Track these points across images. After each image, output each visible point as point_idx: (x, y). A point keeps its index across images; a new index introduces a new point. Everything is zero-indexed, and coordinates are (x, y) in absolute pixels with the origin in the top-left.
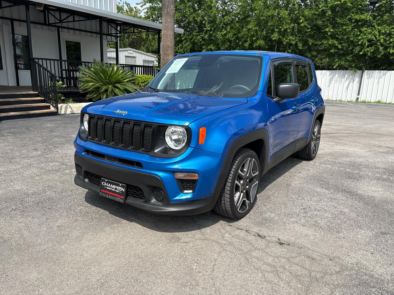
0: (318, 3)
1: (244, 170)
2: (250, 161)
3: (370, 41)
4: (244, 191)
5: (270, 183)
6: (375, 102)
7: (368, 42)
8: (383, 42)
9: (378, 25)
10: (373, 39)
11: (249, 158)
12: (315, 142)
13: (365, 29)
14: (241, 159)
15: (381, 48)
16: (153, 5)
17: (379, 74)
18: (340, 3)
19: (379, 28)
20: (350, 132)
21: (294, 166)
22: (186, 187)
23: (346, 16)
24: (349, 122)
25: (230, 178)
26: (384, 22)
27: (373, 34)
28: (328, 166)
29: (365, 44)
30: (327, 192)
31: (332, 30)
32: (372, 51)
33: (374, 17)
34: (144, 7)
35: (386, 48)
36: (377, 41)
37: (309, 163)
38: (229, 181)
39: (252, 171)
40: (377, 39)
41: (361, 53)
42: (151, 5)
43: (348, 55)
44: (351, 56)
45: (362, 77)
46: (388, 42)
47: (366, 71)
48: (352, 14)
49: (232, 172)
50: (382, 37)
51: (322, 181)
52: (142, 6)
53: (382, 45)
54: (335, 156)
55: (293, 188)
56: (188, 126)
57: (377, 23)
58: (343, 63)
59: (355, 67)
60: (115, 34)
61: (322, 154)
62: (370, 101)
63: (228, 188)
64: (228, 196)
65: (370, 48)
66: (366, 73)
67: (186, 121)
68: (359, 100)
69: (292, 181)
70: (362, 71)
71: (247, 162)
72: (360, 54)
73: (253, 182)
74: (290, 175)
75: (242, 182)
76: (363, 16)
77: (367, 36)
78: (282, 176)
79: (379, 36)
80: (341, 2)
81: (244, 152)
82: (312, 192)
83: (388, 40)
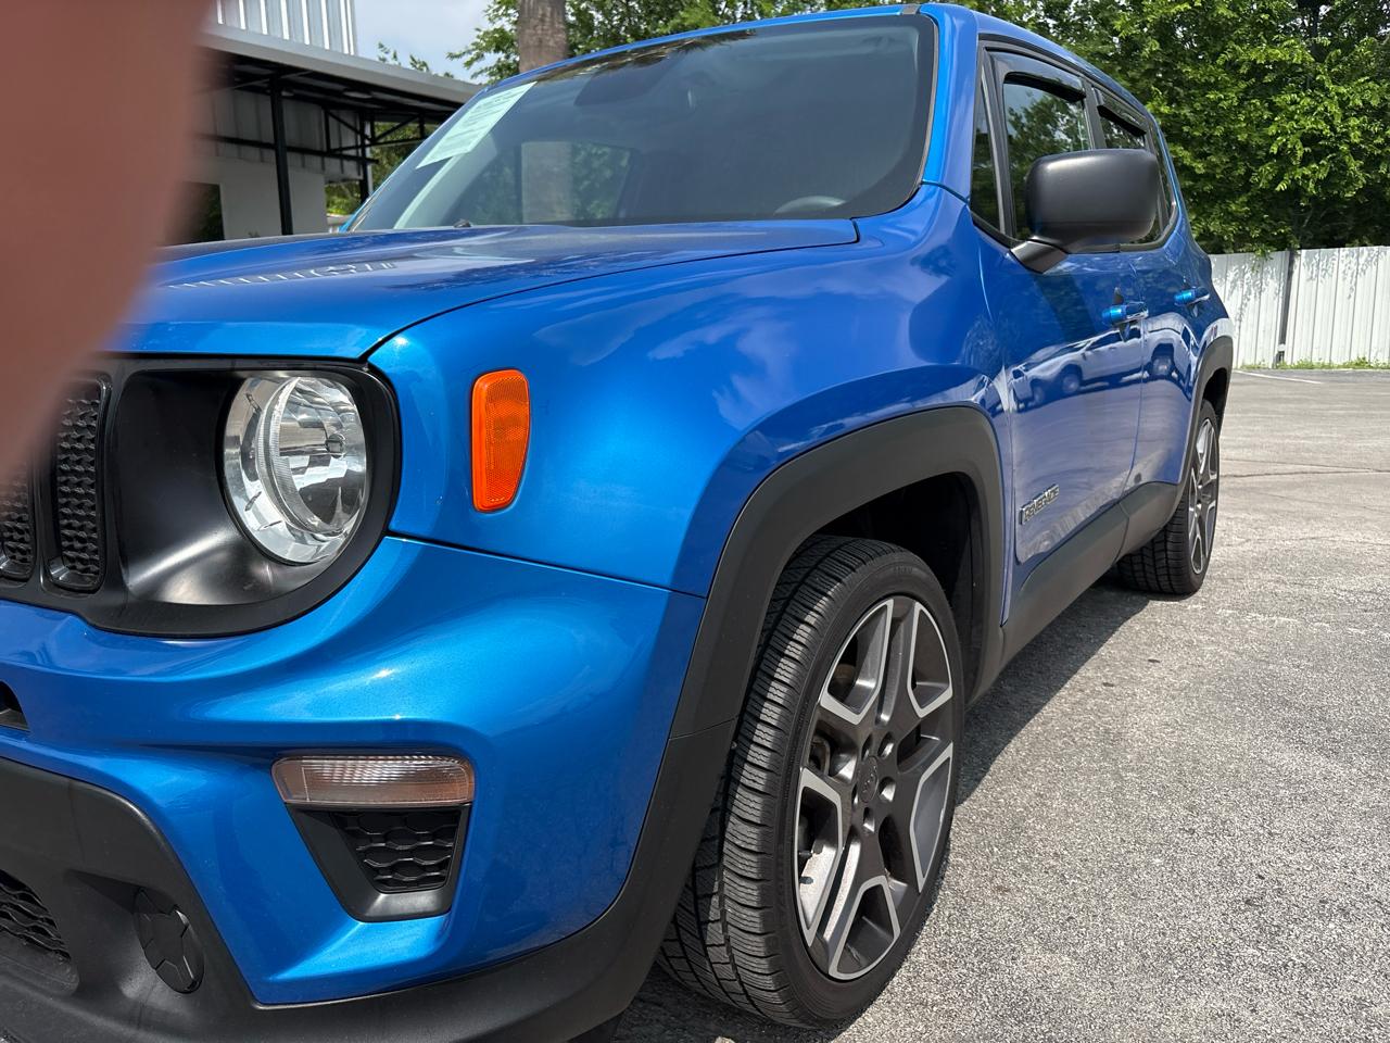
0: (1106, 14)
1: (859, 682)
2: (895, 622)
3: (1310, 139)
4: (870, 827)
5: (1012, 731)
6: (1345, 366)
7: (1304, 146)
8: (1361, 142)
9: (1338, 79)
10: (1322, 131)
11: (890, 603)
12: (1199, 506)
13: (1288, 98)
14: (829, 608)
15: (1354, 165)
16: (508, 57)
17: (1354, 260)
18: (1190, 7)
19: (1343, 90)
20: (1308, 468)
21: (1115, 629)
22: (392, 870)
23: (1216, 56)
24: (1286, 434)
25: (759, 756)
26: (1357, 70)
27: (1320, 113)
28: (1283, 619)
29: (1293, 150)
30: (1338, 770)
31: (1165, 109)
32: (1322, 175)
33: (1319, 53)
34: (476, 66)
35: (1371, 163)
36: (1339, 139)
37: (1180, 608)
38: (754, 777)
39: (914, 686)
40: (1335, 132)
41: (1282, 186)
42: (503, 59)
43: (1232, 195)
44: (1244, 199)
45: (1290, 274)
46: (1380, 140)
47: (1304, 251)
48: (1237, 47)
49: (770, 714)
50: (1354, 122)
51: (1285, 703)
52: (469, 64)
53: (1356, 152)
54: (1292, 572)
55: (1140, 758)
56: (364, 358)
57: (1331, 74)
58: (1214, 227)
59: (1260, 240)
60: (356, 147)
61: (1229, 565)
62: (1327, 362)
63: (743, 834)
64: (750, 893)
65: (1314, 166)
66: (1303, 260)
67: (349, 322)
68: (1287, 359)
69: (1125, 714)
70: (1288, 253)
71: (878, 632)
72: (1278, 189)
73: (922, 755)
74: (1106, 676)
75: (848, 771)
76: (1277, 51)
77: (1297, 121)
78: (1067, 686)
79: (1345, 119)
80: (1192, 5)
81: (853, 562)
82: (1254, 776)
83: (1377, 134)
